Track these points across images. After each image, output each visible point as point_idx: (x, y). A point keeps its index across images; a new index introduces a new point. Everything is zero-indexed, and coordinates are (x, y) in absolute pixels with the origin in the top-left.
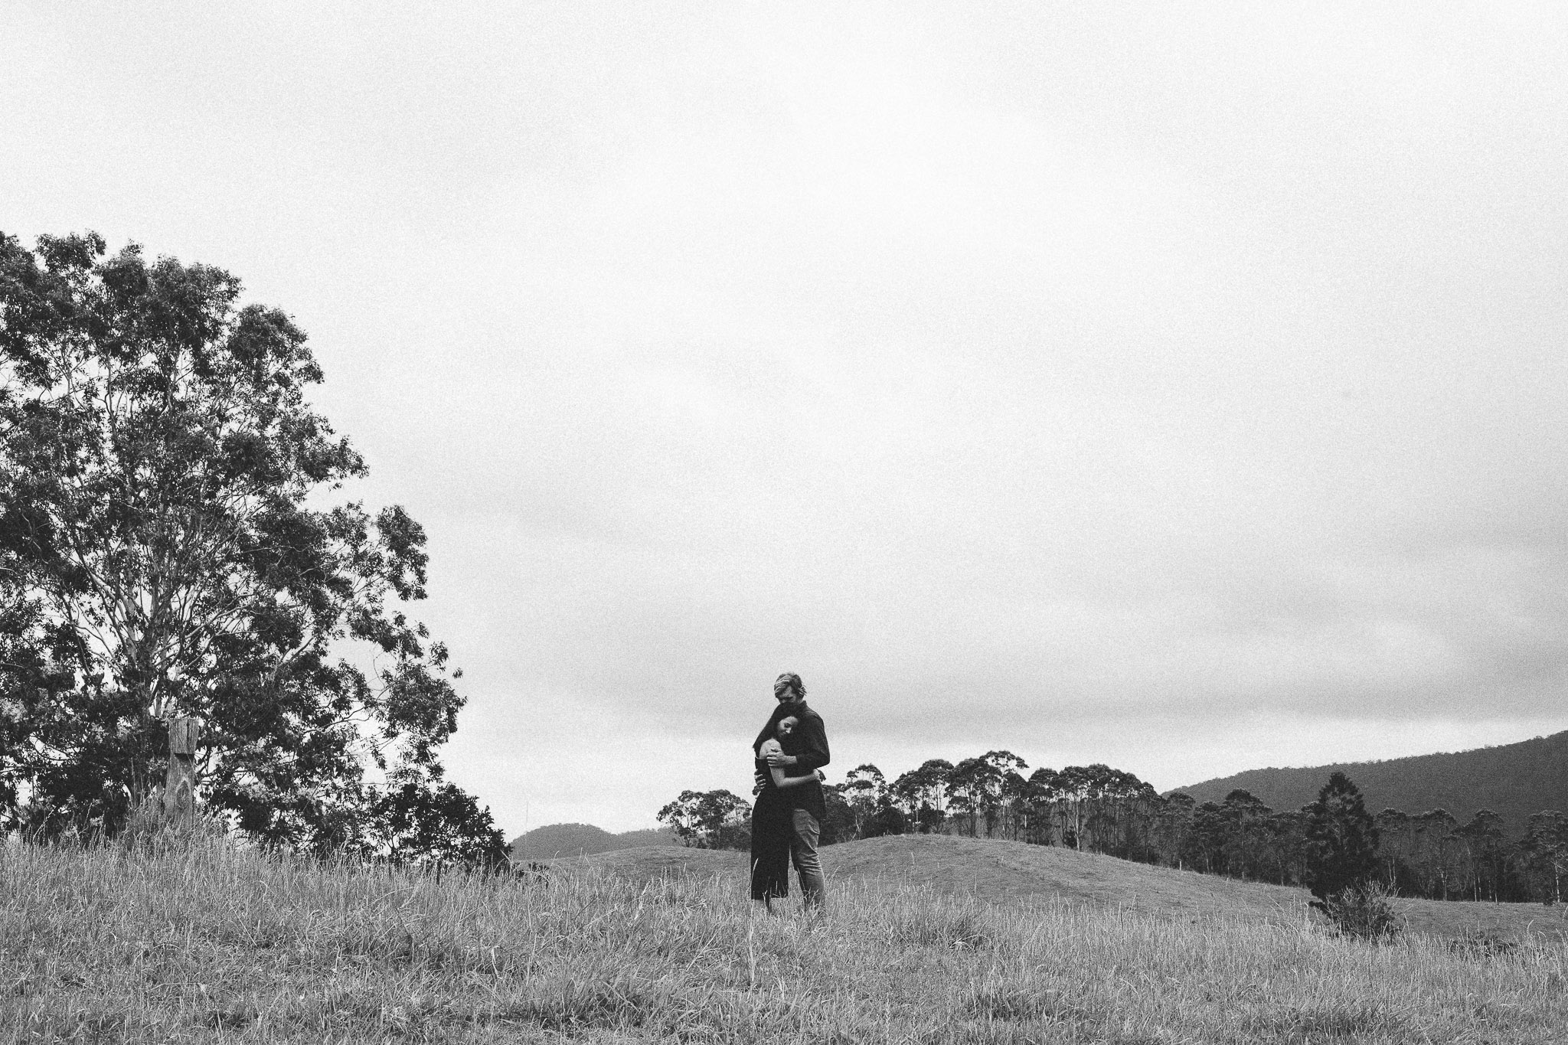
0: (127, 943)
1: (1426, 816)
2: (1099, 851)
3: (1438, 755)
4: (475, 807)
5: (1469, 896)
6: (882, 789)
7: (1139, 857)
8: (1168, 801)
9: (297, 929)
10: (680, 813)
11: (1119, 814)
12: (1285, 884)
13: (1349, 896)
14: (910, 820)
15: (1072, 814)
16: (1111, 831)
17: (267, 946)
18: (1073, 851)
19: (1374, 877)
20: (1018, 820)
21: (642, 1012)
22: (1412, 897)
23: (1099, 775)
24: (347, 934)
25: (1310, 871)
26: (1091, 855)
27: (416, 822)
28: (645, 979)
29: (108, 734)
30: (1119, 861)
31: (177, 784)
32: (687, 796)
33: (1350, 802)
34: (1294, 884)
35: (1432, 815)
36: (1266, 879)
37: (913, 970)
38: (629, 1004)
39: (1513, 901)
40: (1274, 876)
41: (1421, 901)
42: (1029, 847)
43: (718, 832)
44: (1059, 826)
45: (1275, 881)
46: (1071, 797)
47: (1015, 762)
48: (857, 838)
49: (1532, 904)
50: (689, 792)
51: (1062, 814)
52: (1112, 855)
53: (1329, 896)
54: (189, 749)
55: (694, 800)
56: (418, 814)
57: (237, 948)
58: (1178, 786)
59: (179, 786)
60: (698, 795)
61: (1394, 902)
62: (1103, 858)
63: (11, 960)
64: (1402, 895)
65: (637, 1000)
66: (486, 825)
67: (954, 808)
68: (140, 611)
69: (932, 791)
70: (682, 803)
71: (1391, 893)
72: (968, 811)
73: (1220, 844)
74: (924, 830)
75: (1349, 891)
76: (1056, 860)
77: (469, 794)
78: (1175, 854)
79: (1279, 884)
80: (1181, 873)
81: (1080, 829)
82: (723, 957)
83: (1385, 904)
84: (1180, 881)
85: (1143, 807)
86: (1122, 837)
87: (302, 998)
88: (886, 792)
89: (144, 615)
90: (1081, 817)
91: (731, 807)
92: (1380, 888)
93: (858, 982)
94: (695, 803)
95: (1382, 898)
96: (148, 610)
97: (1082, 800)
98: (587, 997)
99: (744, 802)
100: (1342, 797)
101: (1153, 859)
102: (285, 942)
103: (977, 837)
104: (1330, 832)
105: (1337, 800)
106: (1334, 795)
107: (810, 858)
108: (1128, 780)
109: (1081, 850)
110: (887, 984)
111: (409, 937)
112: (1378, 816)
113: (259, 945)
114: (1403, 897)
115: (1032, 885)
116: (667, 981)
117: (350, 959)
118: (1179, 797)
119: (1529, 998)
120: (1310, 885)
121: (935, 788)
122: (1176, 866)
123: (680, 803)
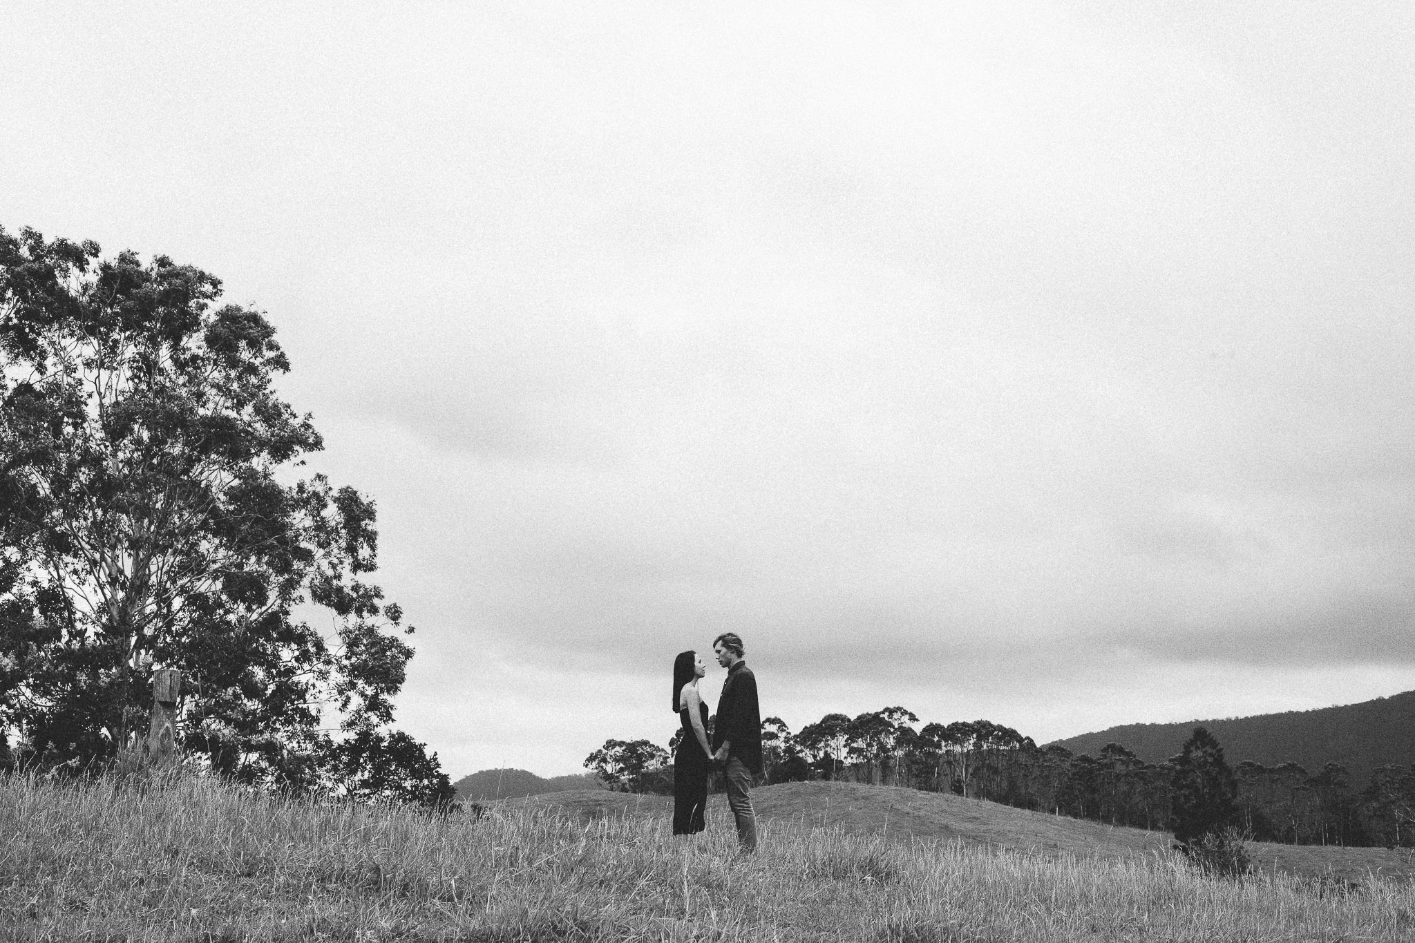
0: (124, 872)
1: (1280, 768)
2: (984, 798)
3: (1291, 713)
4: (423, 753)
5: (1318, 841)
6: (787, 740)
7: (1019, 804)
8: (1046, 753)
9: (275, 860)
10: (605, 761)
11: (1001, 764)
12: (1152, 829)
13: (1209, 840)
14: (813, 768)
15: (959, 764)
16: (994, 780)
17: (249, 875)
18: (960, 797)
19: (1232, 823)
20: (910, 770)
21: (589, 937)
22: (1266, 841)
23: (983, 729)
24: (322, 865)
25: (1175, 818)
26: (976, 801)
27: (370, 766)
28: (590, 908)
29: (91, 681)
30: (1001, 807)
31: (160, 729)
32: (611, 744)
33: (1211, 755)
34: (1160, 829)
35: (1285, 767)
36: (1133, 824)
37: (828, 902)
38: (577, 930)
39: (1356, 846)
40: (1141, 821)
41: (1275, 846)
42: (921, 794)
43: (640, 778)
44: (947, 775)
45: (1144, 827)
46: (958, 749)
47: (907, 717)
48: (765, 784)
49: (1375, 849)
50: (613, 740)
51: (949, 763)
52: (995, 801)
53: (1191, 840)
54: (171, 697)
55: (617, 748)
56: (371, 758)
57: (222, 877)
58: (1056, 739)
59: (162, 731)
60: (621, 744)
61: (1249, 846)
62: (987, 804)
63: (21, 886)
64: (1257, 839)
65: (584, 926)
66: (434, 769)
67: (852, 758)
68: (121, 572)
69: (833, 743)
70: (607, 751)
71: (1247, 837)
72: (866, 760)
73: (1094, 791)
74: (826, 777)
75: (1210, 835)
76: (945, 807)
77: (418, 741)
78: (1052, 801)
79: (1146, 828)
80: (1059, 818)
81: (966, 778)
82: (658, 889)
83: (1242, 848)
84: (1057, 825)
85: (1023, 758)
86: (1005, 785)
87: (283, 921)
88: (792, 742)
89: (125, 576)
90: (967, 766)
91: (652, 756)
92: (1237, 833)
93: (779, 912)
94: (619, 751)
95: (1240, 842)
96: (129, 572)
97: (968, 751)
98: (540, 923)
99: (663, 750)
100: (1204, 750)
101: (1032, 806)
102: (265, 872)
103: (873, 784)
104: (1194, 782)
105: (1200, 754)
106: (1197, 748)
107: (743, 802)
108: (1010, 735)
109: (967, 797)
110: (806, 915)
111: (378, 869)
112: (1237, 768)
113: (242, 875)
114: (1258, 841)
115: (923, 828)
116: (609, 909)
117: (324, 888)
118: (1057, 749)
119: (1381, 931)
120: (1174, 830)
121: (835, 740)
122: (1053, 811)
123: (604, 751)
